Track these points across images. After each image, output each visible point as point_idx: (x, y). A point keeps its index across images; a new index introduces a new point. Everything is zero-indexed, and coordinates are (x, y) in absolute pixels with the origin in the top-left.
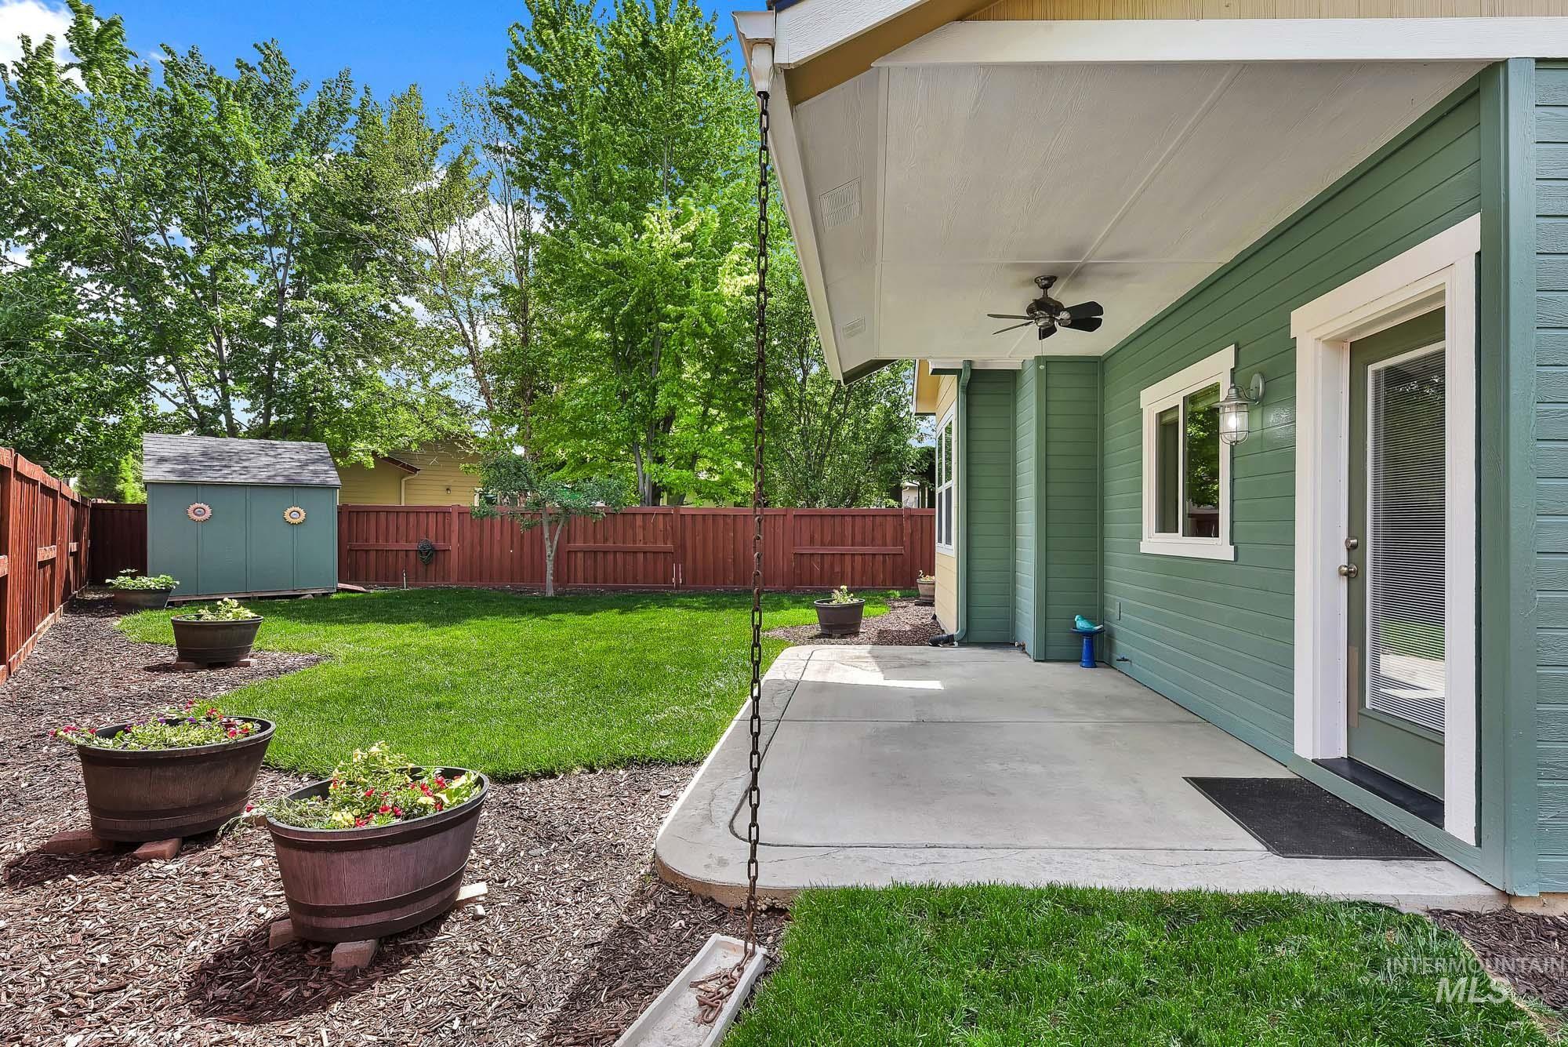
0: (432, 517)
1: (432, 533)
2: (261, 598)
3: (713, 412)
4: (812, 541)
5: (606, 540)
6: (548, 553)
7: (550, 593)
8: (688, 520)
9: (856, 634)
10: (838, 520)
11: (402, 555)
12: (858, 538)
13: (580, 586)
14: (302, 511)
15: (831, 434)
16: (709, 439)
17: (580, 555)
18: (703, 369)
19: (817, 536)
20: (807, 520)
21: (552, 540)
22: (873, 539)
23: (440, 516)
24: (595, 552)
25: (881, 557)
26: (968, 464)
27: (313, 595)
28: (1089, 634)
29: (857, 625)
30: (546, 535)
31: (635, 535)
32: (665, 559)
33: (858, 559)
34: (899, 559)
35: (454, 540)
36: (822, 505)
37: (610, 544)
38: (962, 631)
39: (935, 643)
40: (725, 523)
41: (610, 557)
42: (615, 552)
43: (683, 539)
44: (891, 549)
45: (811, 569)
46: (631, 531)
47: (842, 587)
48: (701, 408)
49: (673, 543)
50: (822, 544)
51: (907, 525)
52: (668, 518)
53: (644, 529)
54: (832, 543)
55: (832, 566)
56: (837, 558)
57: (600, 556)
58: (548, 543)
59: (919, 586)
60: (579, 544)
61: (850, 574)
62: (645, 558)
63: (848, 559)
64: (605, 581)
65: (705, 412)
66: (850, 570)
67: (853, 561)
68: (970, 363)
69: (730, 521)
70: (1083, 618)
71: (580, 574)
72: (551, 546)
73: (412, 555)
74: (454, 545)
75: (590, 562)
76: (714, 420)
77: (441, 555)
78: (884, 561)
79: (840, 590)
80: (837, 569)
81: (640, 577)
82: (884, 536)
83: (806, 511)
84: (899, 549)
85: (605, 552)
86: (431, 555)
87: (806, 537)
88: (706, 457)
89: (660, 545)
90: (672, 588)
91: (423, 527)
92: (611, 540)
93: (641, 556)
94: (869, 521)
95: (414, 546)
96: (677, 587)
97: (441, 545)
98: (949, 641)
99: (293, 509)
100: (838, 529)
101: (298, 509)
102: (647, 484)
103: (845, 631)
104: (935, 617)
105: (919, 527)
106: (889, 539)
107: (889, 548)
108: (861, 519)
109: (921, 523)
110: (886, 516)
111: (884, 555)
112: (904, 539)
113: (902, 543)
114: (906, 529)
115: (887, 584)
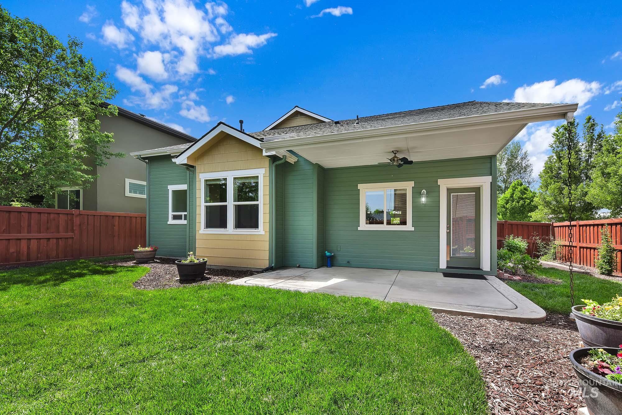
12: (34, 228)
22: (48, 229)
28: (331, 257)
34: (70, 241)
51: (77, 220)
55: (7, 249)
66: (26, 249)
70: (328, 252)
78: (57, 243)
82: (58, 227)
84: (70, 234)
100: (14, 222)
105: (86, 221)
106: (61, 229)
107: (62, 234)
108: (37, 214)
109: (88, 219)
110: (59, 214)
111: (57, 239)
112: (74, 228)
113: (73, 231)
114: (75, 222)
115: (60, 257)
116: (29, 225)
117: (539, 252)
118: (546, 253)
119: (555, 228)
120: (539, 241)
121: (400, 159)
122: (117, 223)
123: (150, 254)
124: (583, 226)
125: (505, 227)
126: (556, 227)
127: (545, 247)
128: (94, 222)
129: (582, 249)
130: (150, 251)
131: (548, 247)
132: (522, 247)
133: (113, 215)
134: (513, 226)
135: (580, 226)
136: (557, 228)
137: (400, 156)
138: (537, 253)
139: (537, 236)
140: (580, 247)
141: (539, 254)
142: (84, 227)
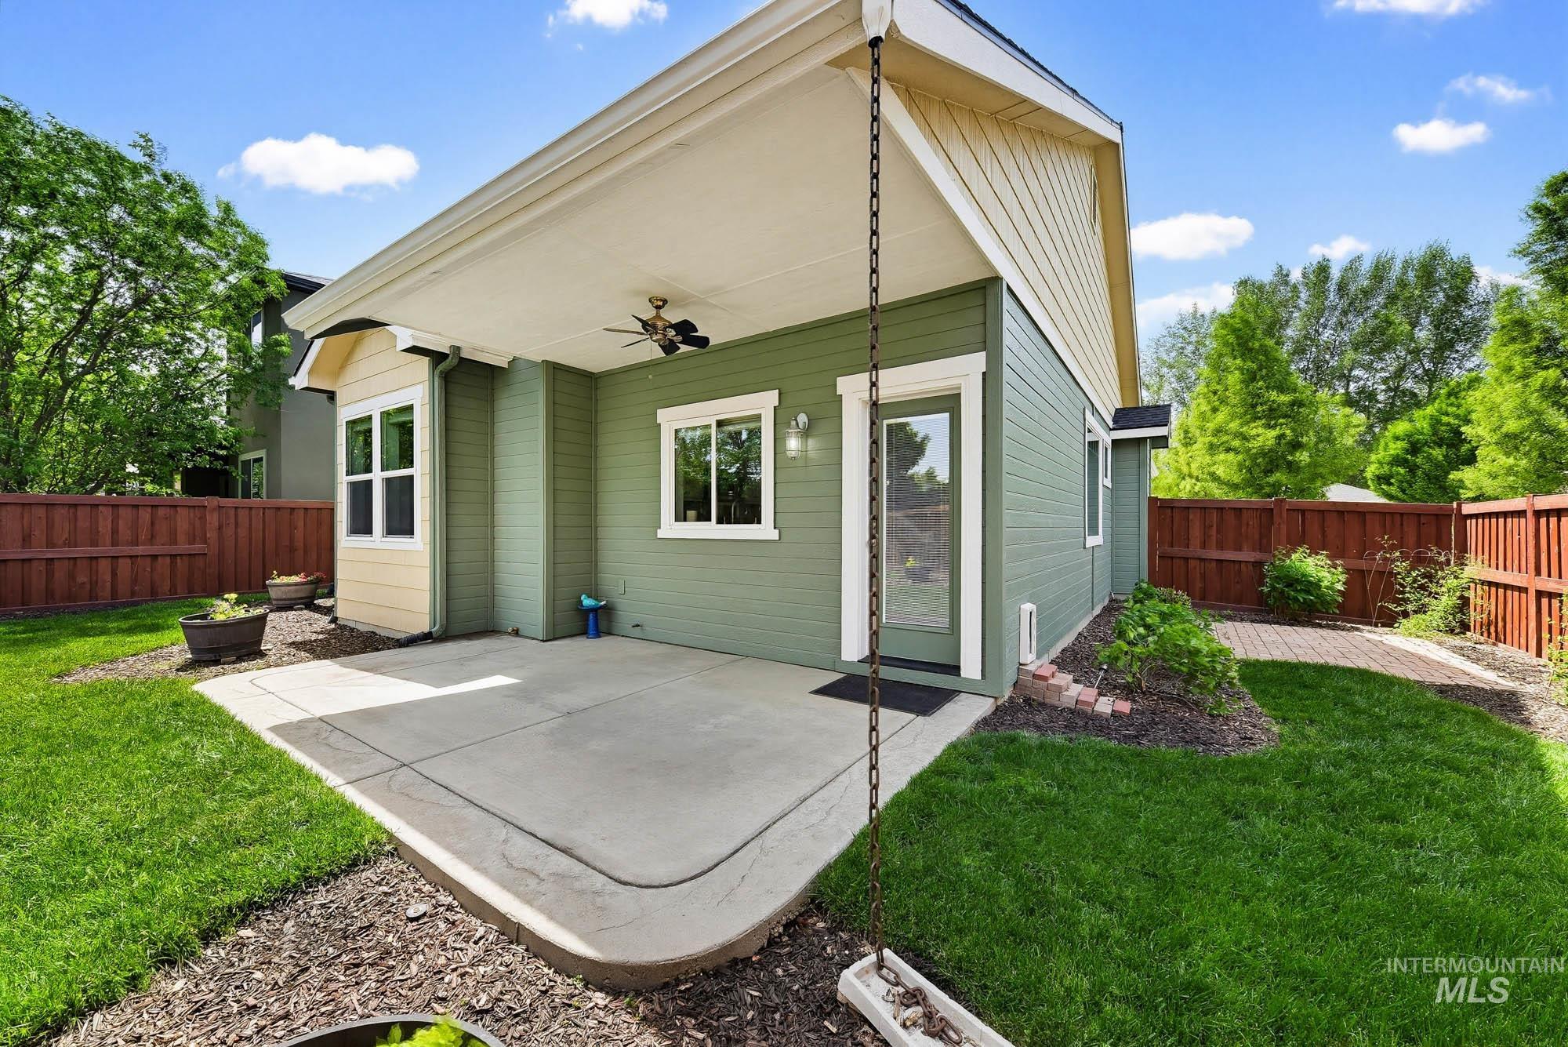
9: (260, 653)
12: (124, 535)
22: (152, 537)
25: (168, 559)
26: (446, 453)
28: (594, 610)
33: (124, 563)
34: (200, 560)
44: (186, 548)
50: (50, 545)
51: (213, 519)
54: (70, 545)
55: (72, 577)
56: (83, 563)
59: (272, 590)
61: (108, 585)
63: (104, 564)
66: (108, 577)
67: (114, 567)
68: (458, 349)
70: (589, 597)
78: (173, 566)
80: (83, 579)
82: (173, 533)
84: (198, 547)
100: (83, 526)
103: (243, 651)
104: (334, 621)
105: (232, 520)
106: (181, 538)
107: (183, 547)
108: (129, 510)
109: (236, 515)
110: (176, 506)
111: (173, 556)
112: (208, 535)
113: (205, 540)
114: (210, 523)
115: (179, 591)
116: (115, 531)
117: (1400, 605)
118: (1422, 609)
119: (1468, 522)
120: (1401, 567)
121: (672, 326)
122: (301, 524)
123: (296, 591)
124: (1548, 513)
125: (1276, 519)
126: (1471, 516)
127: (1423, 587)
128: (250, 520)
129: (1545, 601)
130: (302, 584)
131: (1433, 588)
132: (1325, 583)
133: (293, 506)
134: (1308, 515)
135: (1538, 514)
136: (1474, 521)
137: (673, 316)
138: (1392, 606)
139: (1393, 548)
140: (1540, 594)
141: (1399, 609)
142: (229, 531)
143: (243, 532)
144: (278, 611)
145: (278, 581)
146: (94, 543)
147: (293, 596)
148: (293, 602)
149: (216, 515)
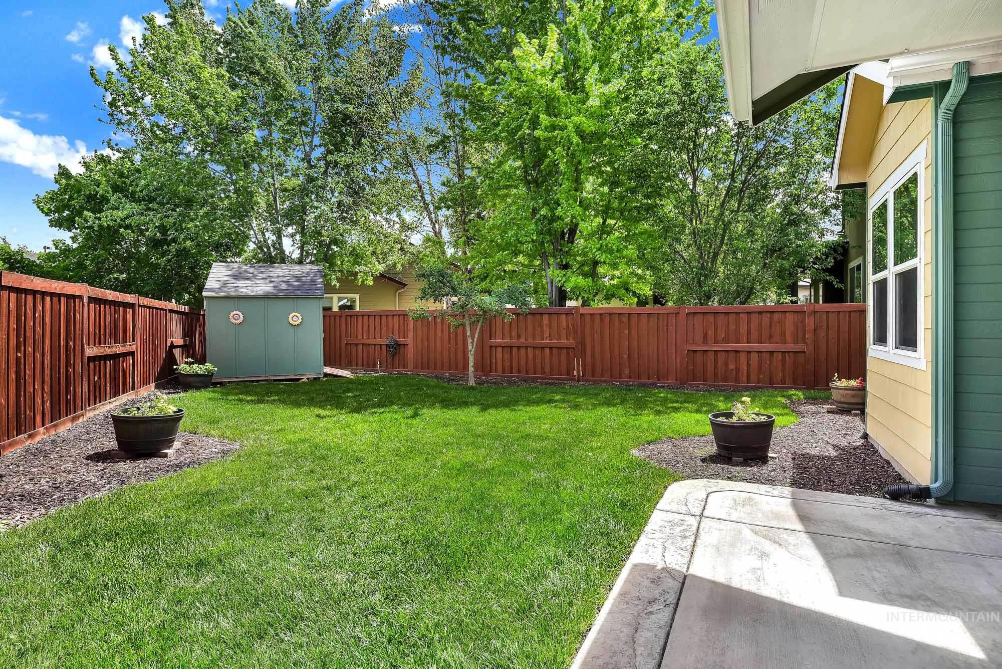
0: (396, 318)
1: (396, 331)
2: (275, 380)
3: (611, 222)
4: (705, 338)
5: (519, 337)
6: (470, 348)
7: (472, 382)
8: (588, 318)
9: (763, 460)
10: (732, 317)
11: (378, 347)
12: (754, 335)
13: (499, 376)
14: (299, 315)
15: (725, 232)
16: (607, 245)
17: (499, 349)
18: (602, 185)
19: (710, 333)
20: (700, 317)
21: (473, 337)
22: (771, 336)
23: (401, 317)
24: (511, 347)
25: (780, 355)
26: (956, 230)
27: (308, 379)
29: (766, 448)
30: (468, 334)
31: (542, 331)
32: (568, 353)
33: (754, 356)
34: (801, 358)
35: (411, 334)
36: (714, 303)
37: (522, 340)
38: (945, 483)
39: (895, 496)
40: (621, 322)
41: (523, 351)
42: (526, 347)
43: (583, 337)
44: (791, 346)
45: (705, 365)
46: (539, 329)
47: (744, 399)
48: (600, 220)
49: (574, 339)
50: (716, 341)
51: (810, 322)
52: (570, 317)
53: (550, 327)
54: (726, 340)
55: (726, 366)
56: (732, 355)
57: (515, 350)
58: (470, 340)
59: (833, 392)
60: (499, 341)
61: (745, 372)
62: (551, 353)
63: (743, 357)
64: (519, 372)
65: (604, 223)
66: (745, 367)
67: (748, 360)
68: (968, 65)
69: (625, 319)
71: (500, 367)
72: (472, 343)
73: (384, 347)
74: (410, 342)
75: (507, 356)
76: (612, 228)
77: (402, 348)
78: (783, 361)
79: (743, 403)
80: (732, 366)
81: (547, 369)
82: (783, 334)
83: (700, 309)
84: (799, 347)
85: (519, 347)
86: (396, 349)
87: (699, 335)
88: (604, 262)
89: (564, 342)
90: (573, 380)
91: (391, 324)
92: (523, 336)
93: (547, 351)
94: (766, 318)
95: (384, 341)
96: (578, 380)
97: (402, 341)
98: (920, 495)
99: (294, 314)
100: (732, 327)
101: (296, 314)
102: (554, 288)
103: (750, 455)
104: (865, 436)
105: (824, 322)
106: (788, 336)
107: (789, 345)
108: (757, 315)
109: (828, 317)
110: (785, 312)
111: (784, 353)
112: (807, 336)
113: (804, 340)
114: (809, 326)
115: (787, 382)
116: (749, 332)
123: (853, 396)
142: (822, 333)
143: (833, 334)
144: (837, 413)
145: (838, 384)
146: (738, 342)
147: (852, 400)
148: (851, 406)
149: (812, 318)
